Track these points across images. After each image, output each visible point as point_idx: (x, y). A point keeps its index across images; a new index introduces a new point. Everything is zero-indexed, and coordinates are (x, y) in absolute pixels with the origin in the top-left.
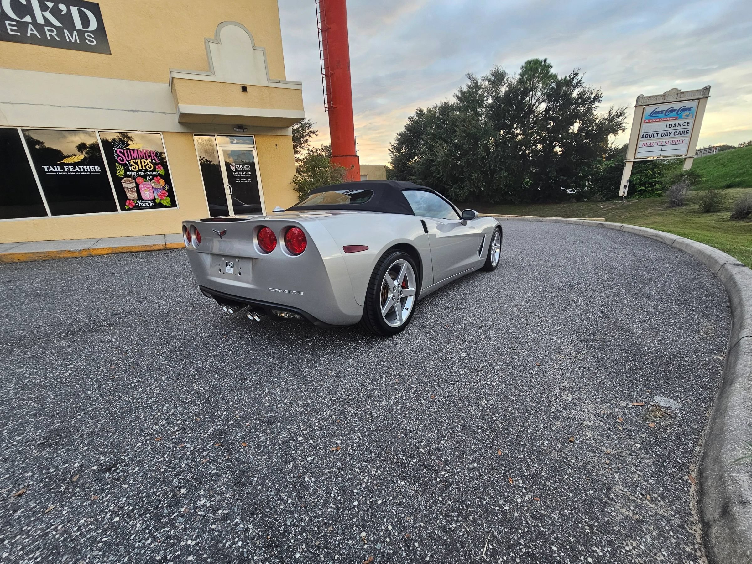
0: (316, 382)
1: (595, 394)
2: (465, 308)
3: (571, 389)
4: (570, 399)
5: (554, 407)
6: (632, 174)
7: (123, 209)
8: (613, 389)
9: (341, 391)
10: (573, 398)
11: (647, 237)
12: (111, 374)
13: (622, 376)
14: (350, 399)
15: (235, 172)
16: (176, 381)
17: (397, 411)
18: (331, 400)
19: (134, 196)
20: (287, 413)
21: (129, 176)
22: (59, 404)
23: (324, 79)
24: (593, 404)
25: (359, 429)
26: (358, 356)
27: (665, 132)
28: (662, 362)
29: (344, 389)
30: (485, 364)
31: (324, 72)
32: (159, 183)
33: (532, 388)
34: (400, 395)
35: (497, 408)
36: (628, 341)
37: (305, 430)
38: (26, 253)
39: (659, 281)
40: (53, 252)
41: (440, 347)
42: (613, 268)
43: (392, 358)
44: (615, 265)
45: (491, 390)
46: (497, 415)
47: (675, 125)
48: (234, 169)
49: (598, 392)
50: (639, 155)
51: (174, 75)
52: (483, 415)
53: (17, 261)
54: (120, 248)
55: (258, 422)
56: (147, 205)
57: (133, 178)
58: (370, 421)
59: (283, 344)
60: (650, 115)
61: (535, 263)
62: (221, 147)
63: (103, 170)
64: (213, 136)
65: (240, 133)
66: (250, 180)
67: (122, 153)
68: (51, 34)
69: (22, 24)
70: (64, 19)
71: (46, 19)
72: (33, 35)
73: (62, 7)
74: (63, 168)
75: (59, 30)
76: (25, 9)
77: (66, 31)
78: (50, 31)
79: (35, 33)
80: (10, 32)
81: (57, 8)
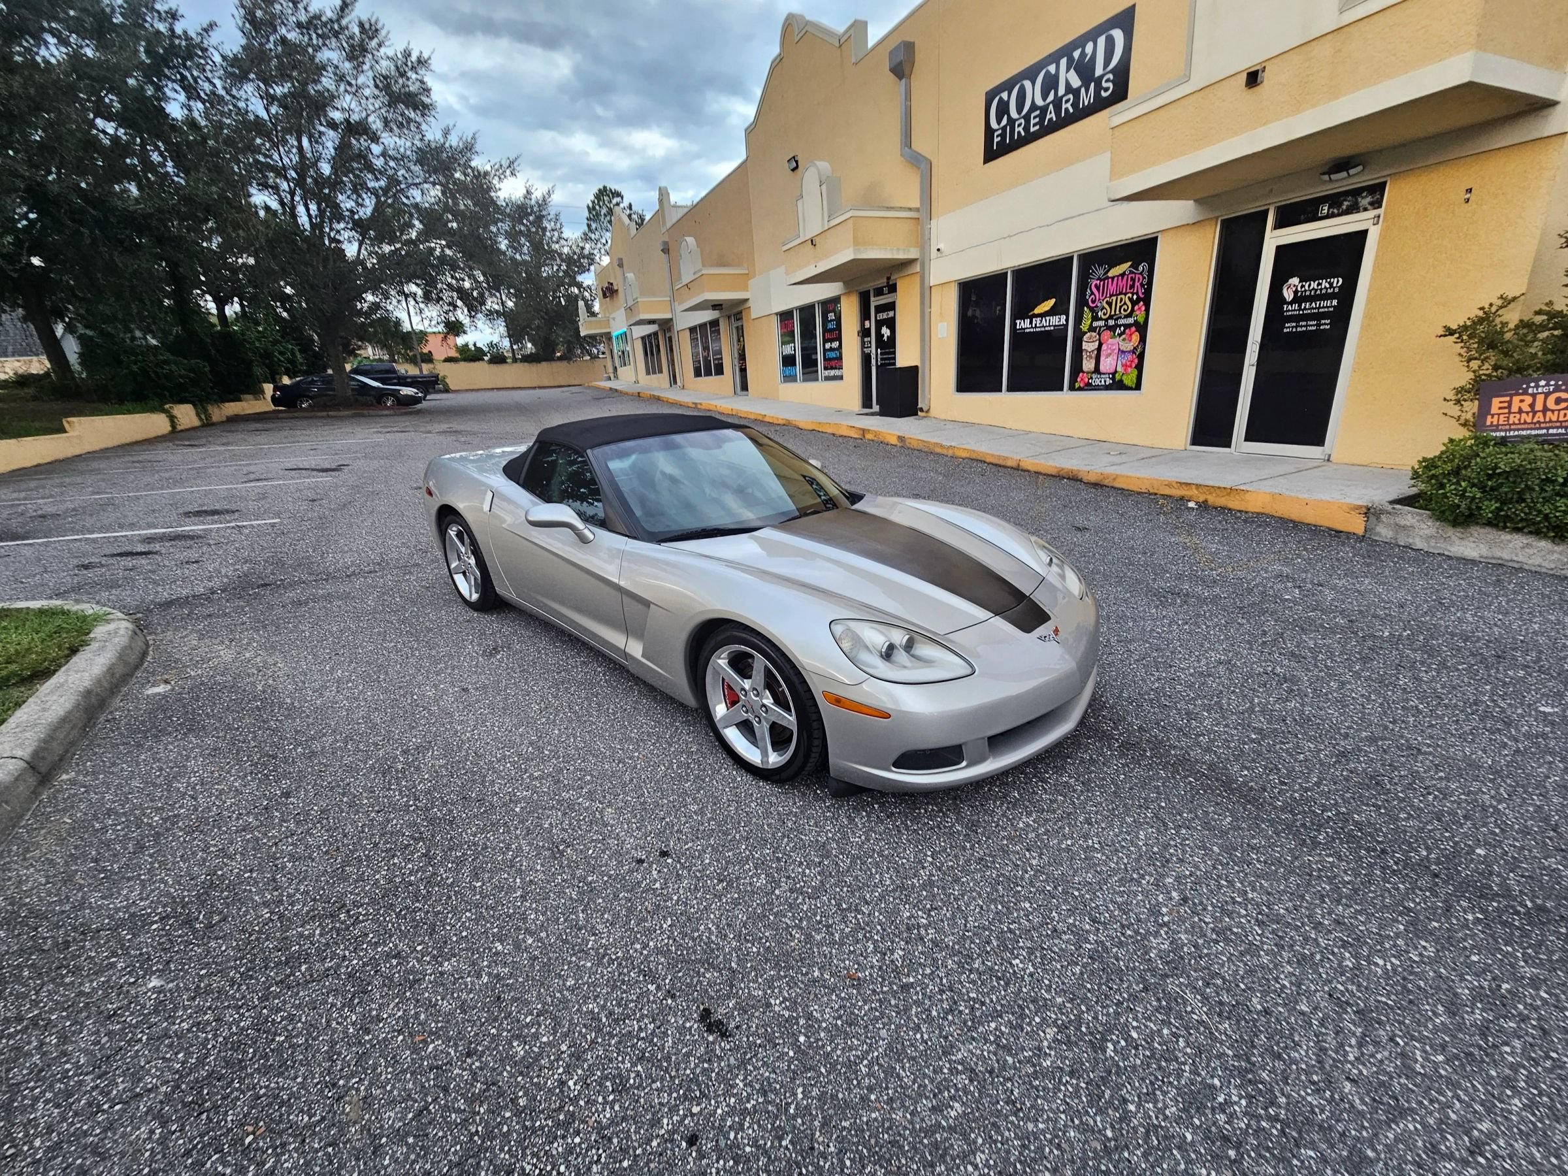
7: (1072, 388)
15: (1291, 303)
19: (1092, 365)
21: (1095, 329)
32: (1130, 341)
48: (1288, 295)
56: (1104, 383)
57: (1099, 333)
62: (1274, 239)
63: (1067, 320)
64: (1266, 212)
65: (1340, 184)
66: (1326, 325)
67: (1097, 287)
68: (1067, 106)
69: (1044, 110)
70: (1085, 70)
71: (1068, 84)
72: (1051, 119)
73: (1089, 48)
74: (1031, 323)
75: (1076, 93)
76: (1051, 83)
77: (1083, 90)
78: (1067, 101)
79: (1053, 115)
80: (1032, 130)
81: (1083, 54)
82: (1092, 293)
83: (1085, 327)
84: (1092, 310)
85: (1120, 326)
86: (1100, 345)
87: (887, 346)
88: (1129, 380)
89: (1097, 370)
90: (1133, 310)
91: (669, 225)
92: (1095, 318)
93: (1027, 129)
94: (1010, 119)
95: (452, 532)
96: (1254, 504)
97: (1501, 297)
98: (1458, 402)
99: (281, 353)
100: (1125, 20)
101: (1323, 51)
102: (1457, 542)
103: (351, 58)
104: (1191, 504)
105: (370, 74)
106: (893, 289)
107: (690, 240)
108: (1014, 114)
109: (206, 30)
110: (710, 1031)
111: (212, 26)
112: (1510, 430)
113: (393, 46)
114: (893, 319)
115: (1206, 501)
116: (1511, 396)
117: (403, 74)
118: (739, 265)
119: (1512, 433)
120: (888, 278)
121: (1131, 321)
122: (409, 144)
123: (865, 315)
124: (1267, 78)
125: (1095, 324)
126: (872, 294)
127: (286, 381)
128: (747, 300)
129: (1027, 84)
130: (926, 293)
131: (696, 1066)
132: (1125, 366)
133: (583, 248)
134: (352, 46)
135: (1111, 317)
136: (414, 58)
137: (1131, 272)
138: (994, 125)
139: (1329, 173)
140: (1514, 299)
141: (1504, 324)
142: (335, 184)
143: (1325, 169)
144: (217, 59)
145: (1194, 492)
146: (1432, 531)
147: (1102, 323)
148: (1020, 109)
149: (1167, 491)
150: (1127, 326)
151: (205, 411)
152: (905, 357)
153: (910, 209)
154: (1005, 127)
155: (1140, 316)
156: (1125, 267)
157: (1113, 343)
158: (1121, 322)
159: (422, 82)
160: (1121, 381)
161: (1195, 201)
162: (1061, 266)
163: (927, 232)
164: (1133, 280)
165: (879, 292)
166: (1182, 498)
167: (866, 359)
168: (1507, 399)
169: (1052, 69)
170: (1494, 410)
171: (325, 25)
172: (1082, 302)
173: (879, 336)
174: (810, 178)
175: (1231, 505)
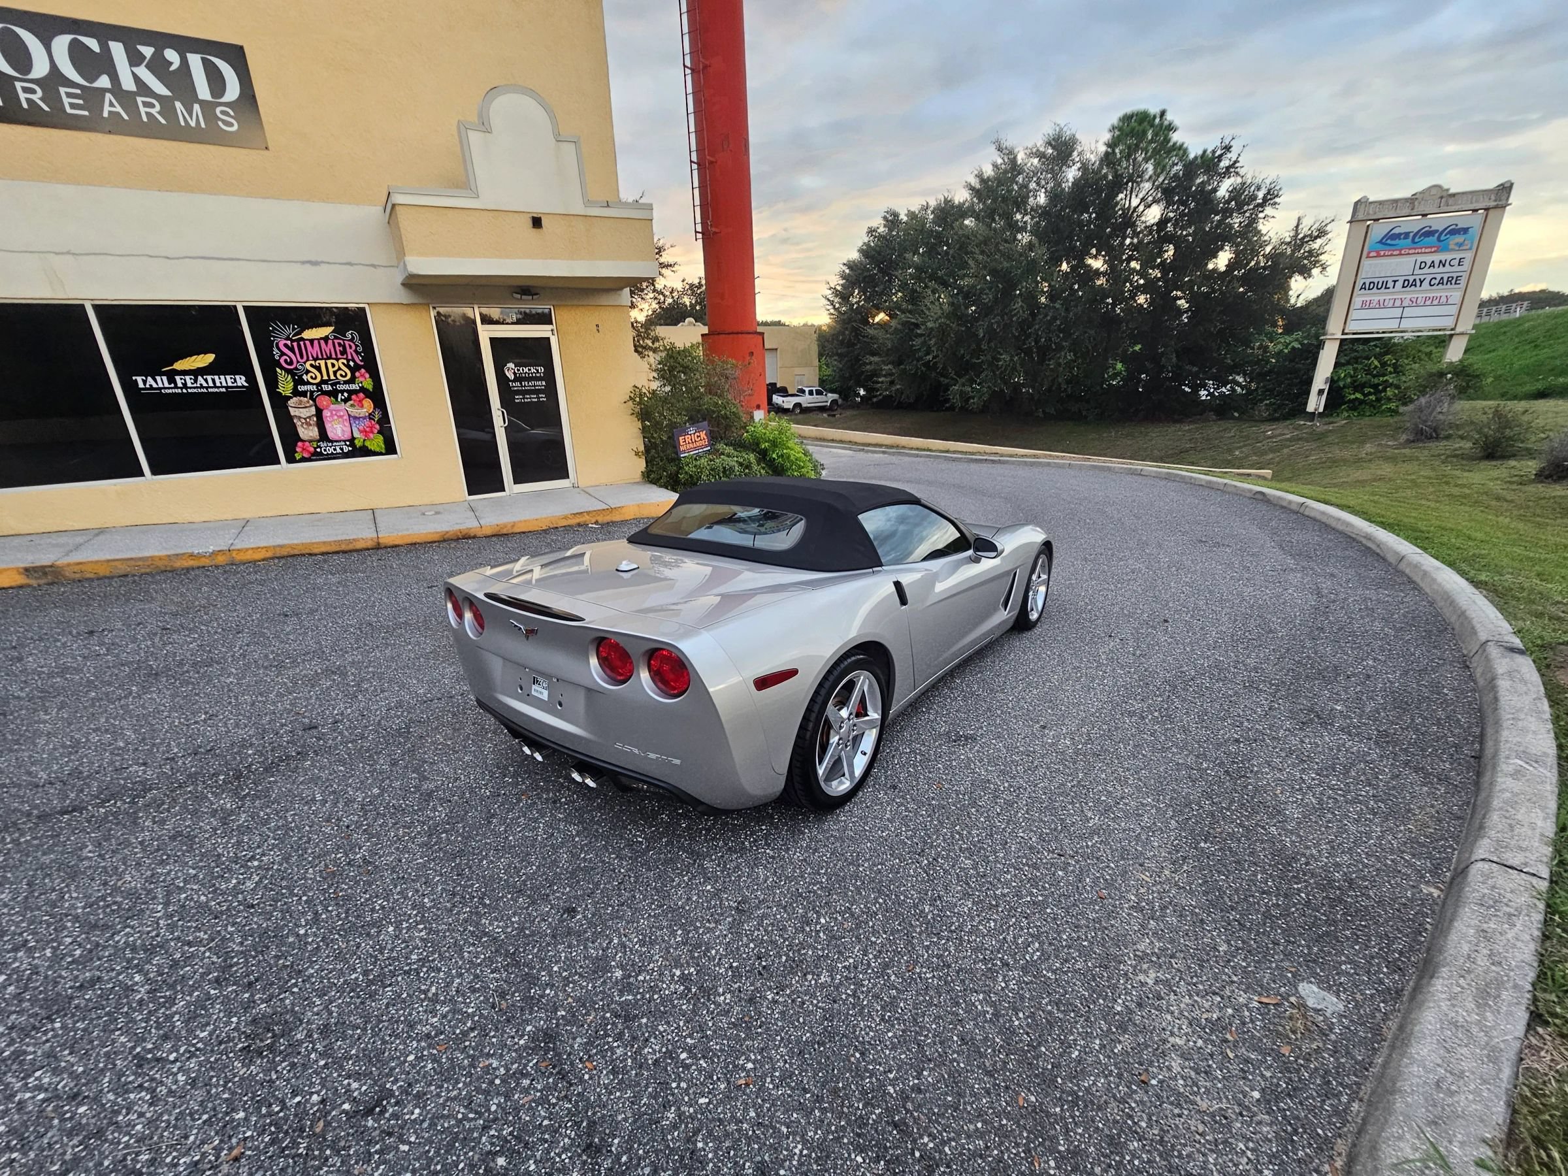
0: (701, 922)
1: (1195, 972)
2: (973, 738)
3: (1154, 959)
4: (1150, 982)
5: (1120, 1001)
6: (1337, 365)
7: (291, 459)
8: (1229, 961)
9: (747, 946)
10: (1157, 982)
11: (1350, 539)
12: (330, 887)
13: (1250, 930)
14: (764, 967)
15: (513, 381)
16: (451, 911)
17: (847, 999)
18: (731, 967)
19: (314, 433)
20: (656, 997)
21: (304, 394)
22: (254, 958)
23: (695, 173)
24: (1190, 996)
25: (782, 1039)
26: (773, 857)
27: (1411, 279)
28: (1327, 897)
29: (752, 941)
30: (1006, 891)
31: (694, 158)
32: (362, 406)
33: (1085, 954)
34: (851, 961)
35: (1022, 998)
36: (1272, 840)
37: (691, 1036)
38: (108, 561)
39: (1354, 675)
40: (160, 558)
41: (925, 842)
42: (1271, 631)
43: (835, 865)
44: (1275, 621)
45: (1013, 956)
46: (1021, 1015)
47: (1432, 265)
48: (511, 376)
49: (1201, 967)
50: (1353, 327)
51: (398, 199)
52: (996, 1015)
53: (92, 576)
54: (290, 546)
55: (608, 1015)
56: (339, 451)
57: (311, 398)
58: (801, 1020)
59: (635, 823)
60: (1381, 242)
61: (1117, 609)
62: (486, 332)
63: (251, 382)
64: (474, 317)
65: (525, 302)
66: (542, 398)
67: (289, 348)
68: (150, 111)
69: (91, 93)
70: (173, 80)
71: (139, 81)
72: (116, 114)
73: (170, 56)
74: (171, 381)
75: (164, 101)
76: (94, 63)
77: (179, 105)
78: (147, 104)
79: (119, 110)
80: (68, 110)
81: (160, 58)
82: (283, 354)
83: (285, 386)
84: (288, 371)
85: (342, 392)
86: (319, 413)
88: (376, 445)
89: (324, 438)
90: (354, 377)
92: (299, 381)
93: (52, 104)
100: (232, 57)
108: (4, 65)
121: (355, 387)
124: (545, 226)
125: (301, 388)
132: (364, 432)
135: (324, 382)
137: (336, 338)
139: (520, 293)
143: (517, 290)
147: (311, 388)
148: (15, 65)
150: (351, 392)
155: (367, 383)
156: (325, 331)
157: (337, 409)
158: (341, 387)
160: (364, 447)
164: (343, 346)
172: (270, 362)
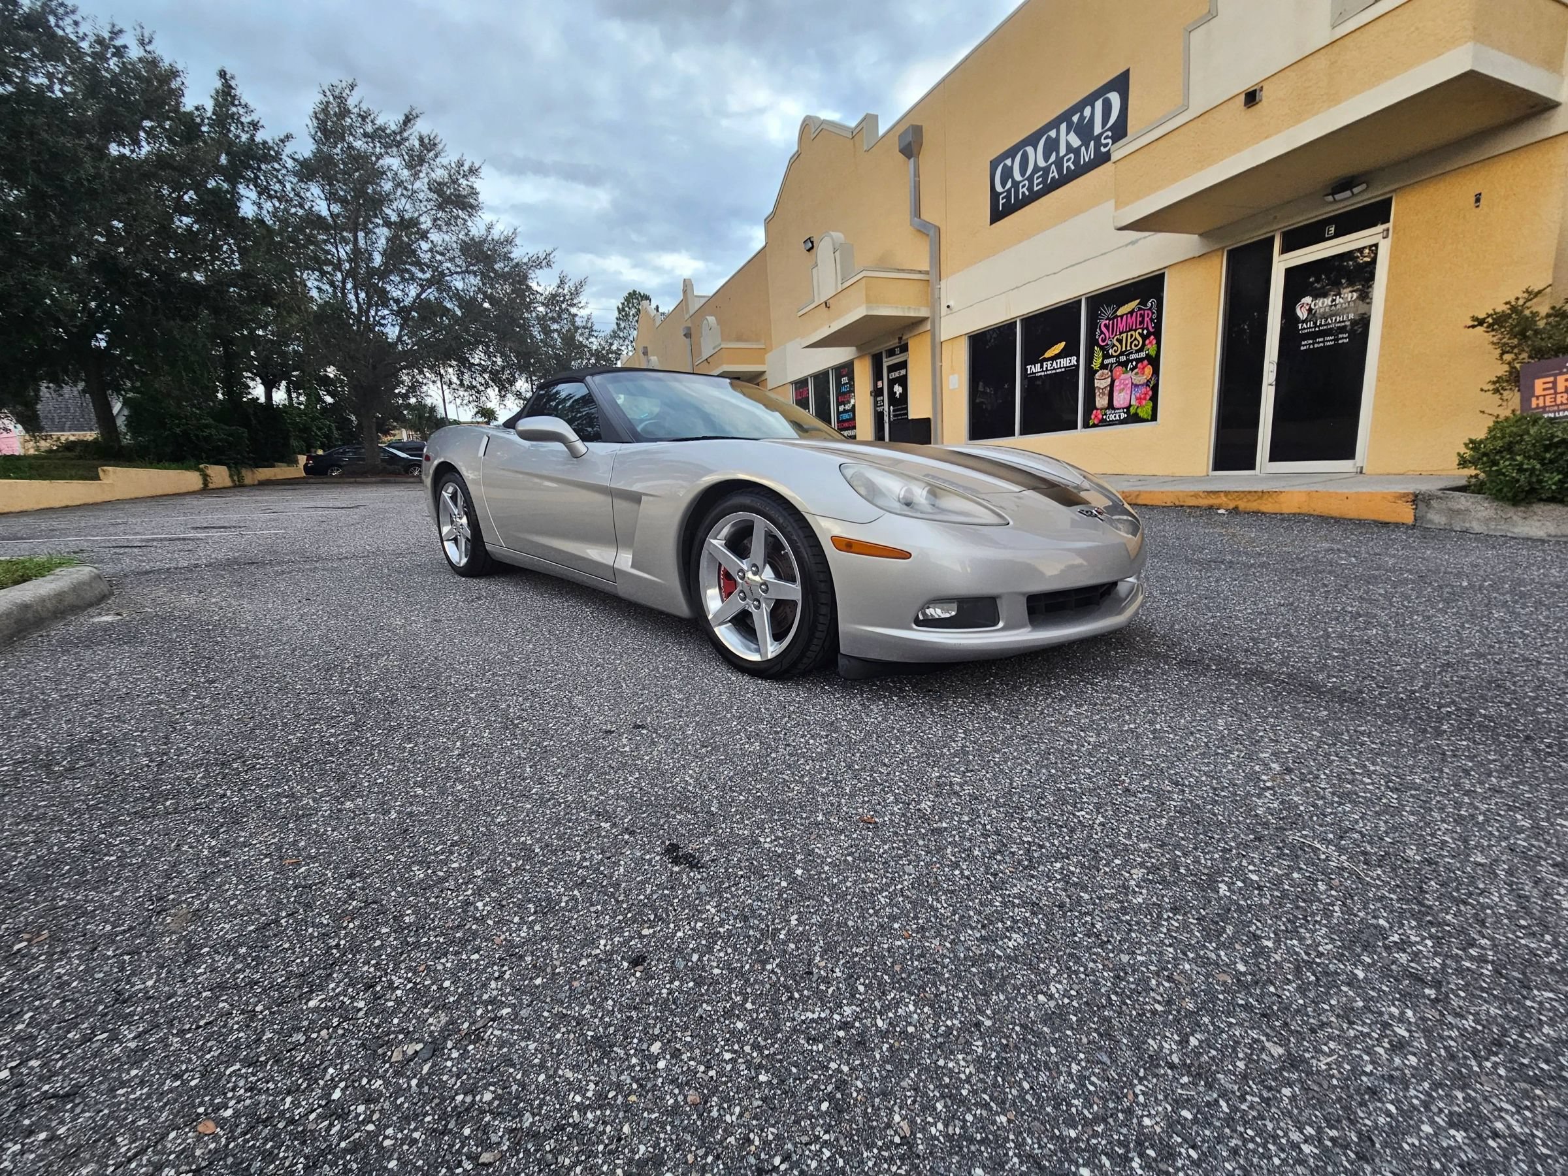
7: (1086, 425)
19: (1105, 401)
21: (1106, 367)
32: (1143, 374)
48: (1302, 313)
56: (1118, 418)
57: (1111, 370)
62: (1281, 263)
63: (1078, 361)
64: (1272, 239)
65: (1346, 203)
66: (1344, 339)
67: (1107, 327)
68: (1069, 164)
69: (1046, 170)
70: (1084, 131)
71: (1068, 145)
72: (1053, 178)
73: (1087, 112)
74: (1042, 367)
75: (1077, 151)
76: (1052, 145)
77: (1083, 149)
78: (1068, 160)
79: (1055, 173)
80: (1036, 189)
81: (1082, 118)
82: (1102, 333)
83: (1096, 365)
84: (1102, 348)
85: (1132, 361)
86: (1113, 382)
87: (900, 403)
88: (1145, 412)
89: (1111, 406)
90: (1144, 345)
91: (692, 312)
92: (1106, 356)
93: (1030, 189)
94: (1014, 181)
95: (446, 495)
96: (1289, 505)
97: (1527, 291)
98: (1496, 391)
99: (320, 429)
100: (1121, 83)
101: (1321, 63)
102: (1520, 522)
103: (409, 166)
104: (1220, 511)
105: (426, 180)
106: (904, 348)
107: (711, 319)
108: (1017, 176)
109: (282, 141)
110: (676, 862)
111: (288, 137)
112: (1559, 411)
113: (449, 157)
114: (905, 377)
115: (1236, 508)
116: (1555, 376)
117: (455, 182)
118: (757, 340)
119: (1561, 414)
120: (900, 339)
121: (1142, 355)
122: (454, 238)
123: (877, 375)
124: (1266, 96)
125: (1107, 362)
126: (884, 355)
127: (320, 452)
128: (763, 373)
129: (1030, 150)
130: (937, 349)
131: (653, 892)
132: (1139, 399)
133: (611, 344)
134: (411, 156)
135: (1122, 354)
136: (466, 168)
137: (1140, 309)
138: (999, 188)
139: (1333, 194)
140: (1540, 292)
141: (1535, 314)
142: (384, 274)
143: (1329, 191)
144: (290, 164)
145: (1223, 499)
146: (1491, 513)
147: (1113, 360)
148: (1023, 173)
149: (1192, 502)
150: (1139, 360)
151: (239, 473)
152: (917, 409)
153: (920, 272)
154: (1010, 190)
155: (1151, 349)
156: (1133, 305)
157: (1125, 378)
158: (1132, 357)
159: (472, 187)
160: (1136, 414)
161: (1200, 235)
162: (1068, 310)
163: (937, 291)
164: (1142, 316)
165: (891, 353)
166: (1211, 507)
167: (879, 417)
168: (1552, 379)
169: (1053, 134)
170: (1538, 390)
171: (388, 136)
172: (1092, 342)
173: (892, 393)
174: (824, 249)
175: (1264, 508)
